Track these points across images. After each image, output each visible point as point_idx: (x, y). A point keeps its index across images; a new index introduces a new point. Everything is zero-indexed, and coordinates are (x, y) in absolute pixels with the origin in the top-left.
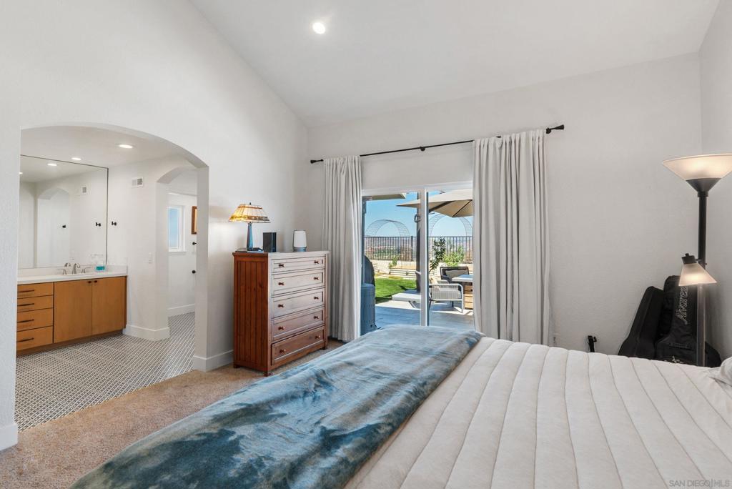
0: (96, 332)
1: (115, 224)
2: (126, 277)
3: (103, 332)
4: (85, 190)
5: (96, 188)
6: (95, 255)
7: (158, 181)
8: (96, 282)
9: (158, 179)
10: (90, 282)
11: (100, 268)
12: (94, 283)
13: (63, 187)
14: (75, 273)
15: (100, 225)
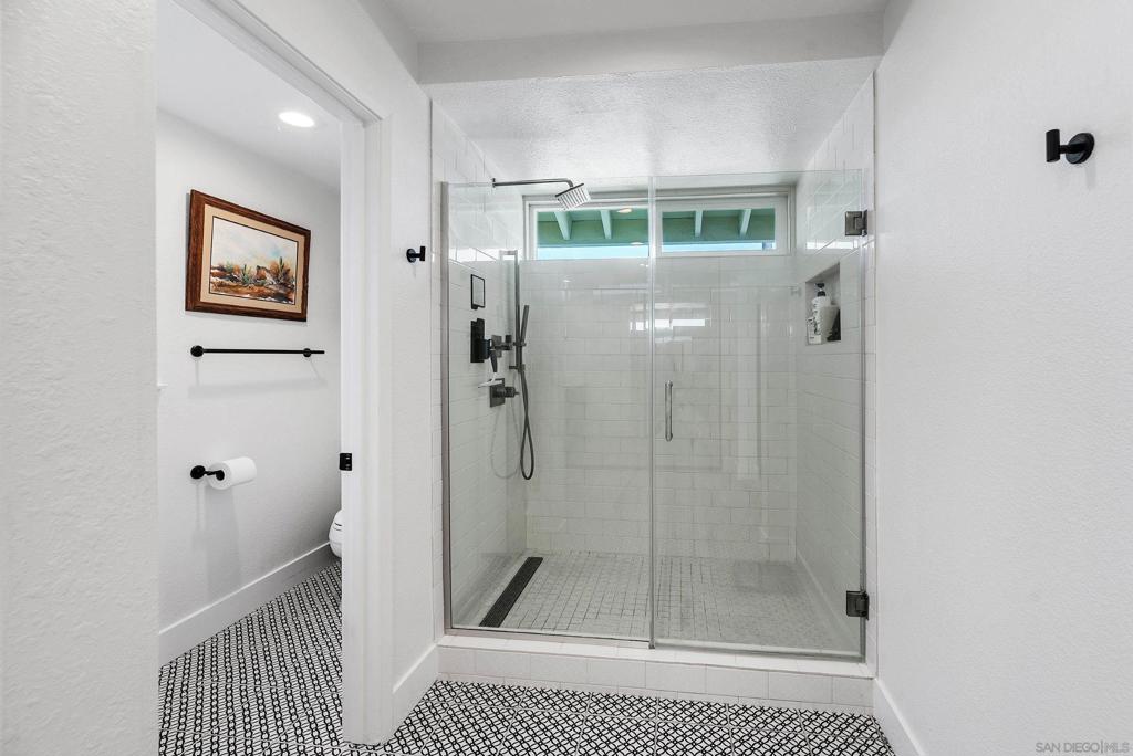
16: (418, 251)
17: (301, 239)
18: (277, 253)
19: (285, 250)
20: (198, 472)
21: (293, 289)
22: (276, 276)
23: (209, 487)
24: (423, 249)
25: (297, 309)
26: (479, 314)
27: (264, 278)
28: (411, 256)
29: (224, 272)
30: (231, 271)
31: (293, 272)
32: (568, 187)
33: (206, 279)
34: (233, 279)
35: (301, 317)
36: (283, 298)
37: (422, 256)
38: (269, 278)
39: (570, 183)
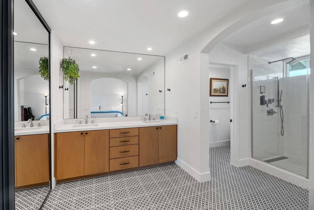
0: (161, 161)
1: (170, 90)
2: (177, 125)
3: (165, 162)
4: (154, 73)
5: (159, 71)
6: (159, 109)
7: (201, 52)
8: (161, 128)
9: (201, 51)
10: (157, 128)
11: (162, 118)
12: (159, 129)
13: (146, 75)
14: (150, 120)
15: (161, 91)
16: (244, 85)
17: (227, 81)
18: (223, 85)
19: (224, 84)
20: (211, 121)
21: (225, 91)
22: (222, 89)
23: (213, 124)
24: (245, 85)
25: (226, 94)
26: (263, 94)
27: (220, 89)
28: (243, 86)
29: (215, 90)
30: (216, 89)
31: (225, 88)
32: (292, 59)
33: (212, 91)
34: (216, 91)
35: (227, 96)
36: (224, 93)
37: (245, 86)
38: (221, 89)
39: (293, 58)
